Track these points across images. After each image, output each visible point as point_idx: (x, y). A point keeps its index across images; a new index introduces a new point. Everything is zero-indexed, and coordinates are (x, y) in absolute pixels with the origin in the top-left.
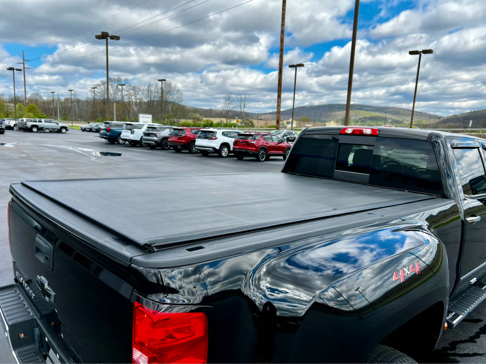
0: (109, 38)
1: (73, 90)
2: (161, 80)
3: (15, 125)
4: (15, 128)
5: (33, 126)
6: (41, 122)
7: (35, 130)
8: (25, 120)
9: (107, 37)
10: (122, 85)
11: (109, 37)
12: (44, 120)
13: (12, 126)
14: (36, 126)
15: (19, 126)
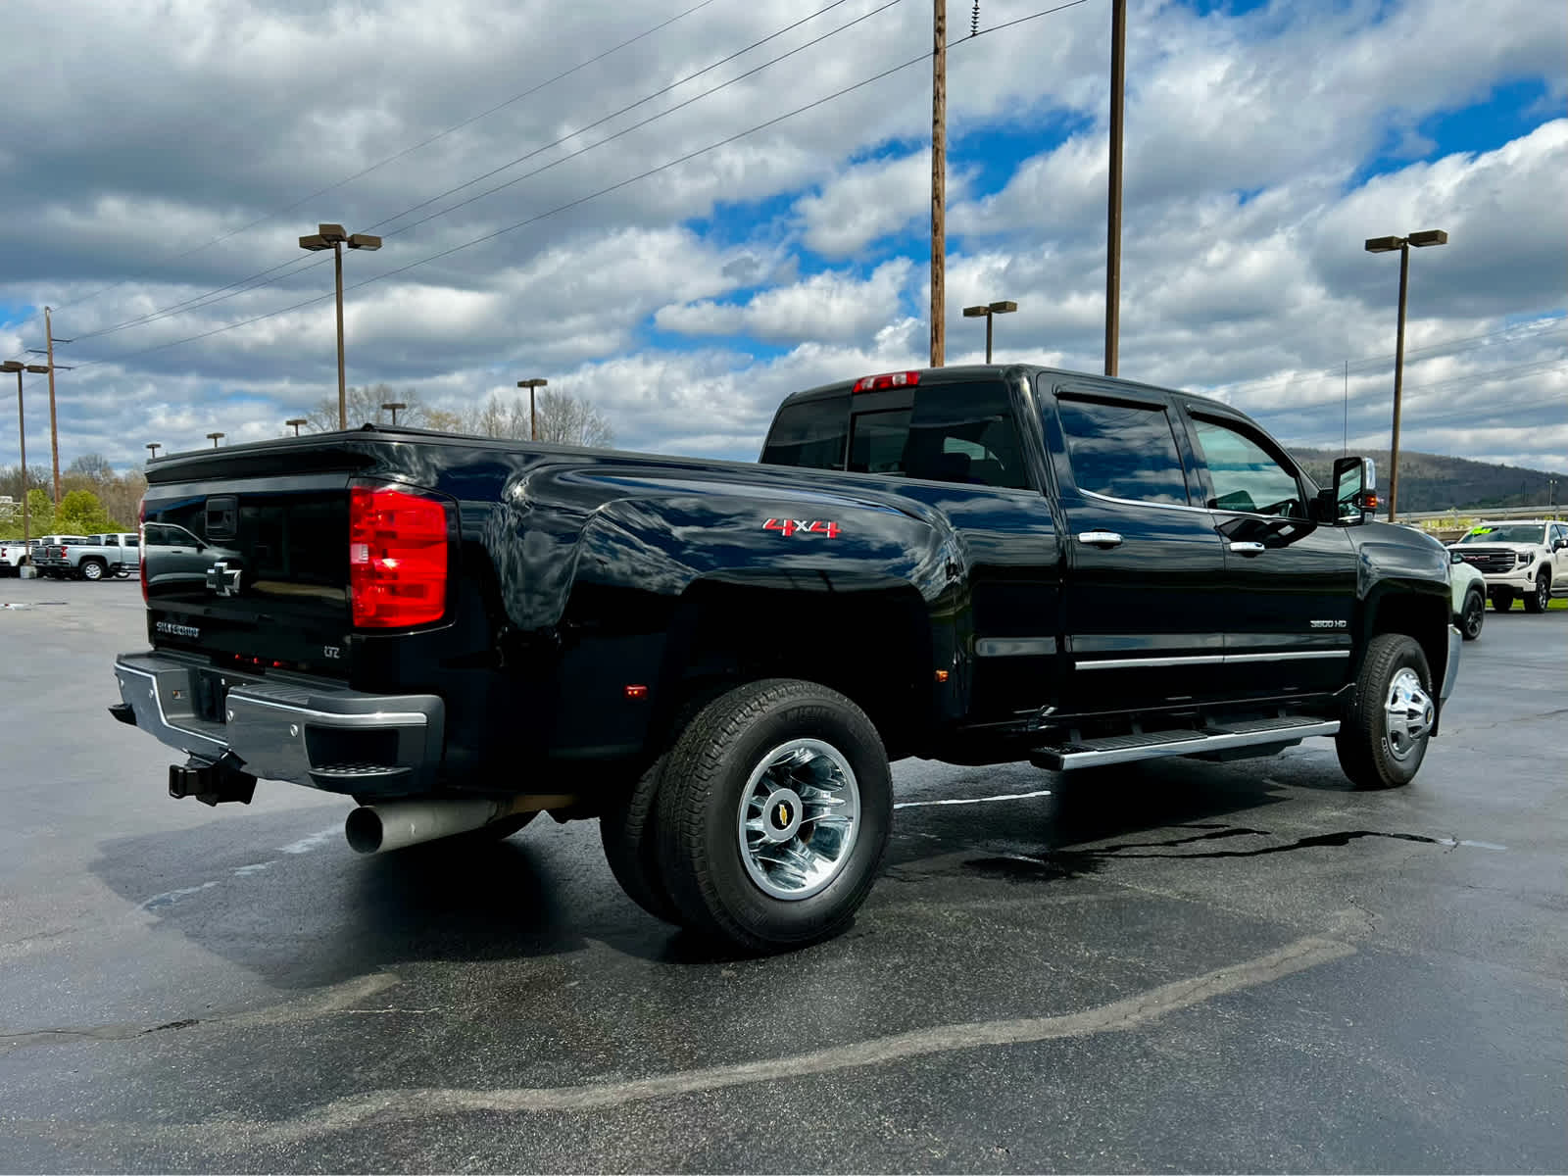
0: (344, 245)
1: (222, 435)
2: (532, 384)
3: (23, 560)
4: (26, 570)
5: (87, 559)
6: (116, 544)
7: (94, 571)
8: (57, 540)
9: (338, 241)
10: (393, 407)
11: (344, 240)
12: (126, 537)
13: (14, 563)
14: (99, 560)
15: (38, 561)
